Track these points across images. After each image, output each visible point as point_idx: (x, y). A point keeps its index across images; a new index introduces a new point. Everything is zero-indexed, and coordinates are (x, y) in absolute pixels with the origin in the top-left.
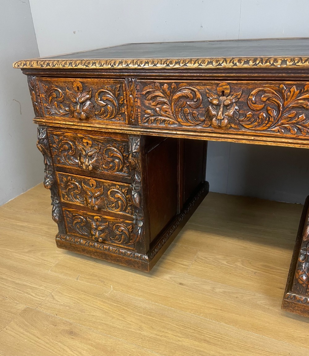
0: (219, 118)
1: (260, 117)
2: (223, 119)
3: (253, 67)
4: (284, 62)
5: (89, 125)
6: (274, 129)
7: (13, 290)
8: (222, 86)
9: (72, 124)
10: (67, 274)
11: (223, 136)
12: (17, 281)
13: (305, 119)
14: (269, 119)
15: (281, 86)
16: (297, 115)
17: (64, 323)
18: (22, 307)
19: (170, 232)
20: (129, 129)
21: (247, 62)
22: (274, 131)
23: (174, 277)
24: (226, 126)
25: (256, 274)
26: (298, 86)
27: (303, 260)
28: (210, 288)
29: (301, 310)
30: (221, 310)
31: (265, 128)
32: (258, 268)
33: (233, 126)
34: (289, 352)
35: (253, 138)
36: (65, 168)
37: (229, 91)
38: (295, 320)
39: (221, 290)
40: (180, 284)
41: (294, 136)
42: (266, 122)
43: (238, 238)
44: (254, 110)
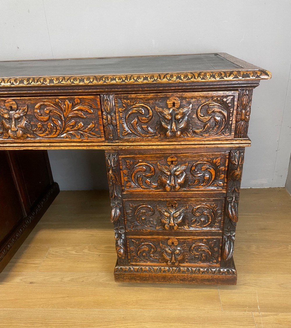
0: (13, 130)
1: (49, 127)
2: (17, 130)
3: (28, 85)
4: (51, 81)
8: (8, 102)
11: (23, 145)
13: (84, 126)
14: (56, 128)
15: (57, 100)
16: (76, 123)
21: (22, 81)
22: (63, 137)
23: (25, 278)
24: (22, 136)
25: (100, 256)
26: (70, 100)
27: (117, 238)
28: (59, 280)
29: (128, 278)
30: (68, 297)
31: (55, 136)
32: (102, 250)
33: (29, 135)
34: (123, 316)
35: (48, 144)
37: (16, 106)
38: (129, 288)
39: (69, 279)
40: (31, 283)
41: (80, 140)
42: (55, 130)
43: (86, 227)
44: (42, 121)
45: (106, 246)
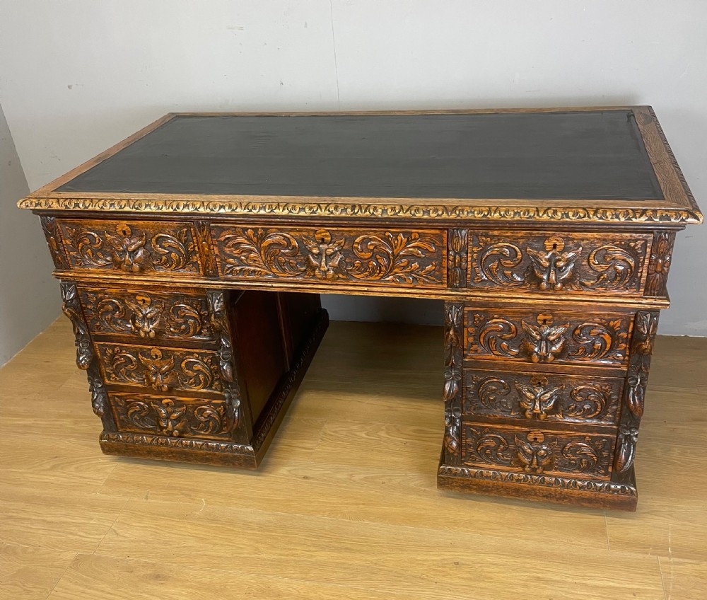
0: (323, 269)
1: (370, 266)
2: (328, 270)
3: (352, 216)
4: (384, 211)
5: (145, 279)
6: (387, 279)
7: (46, 533)
8: (321, 233)
9: (118, 277)
10: (128, 493)
11: (331, 287)
12: (49, 519)
13: (419, 268)
14: (380, 268)
15: (387, 234)
16: (409, 264)
17: (143, 566)
18: (71, 555)
19: (279, 403)
20: (205, 282)
21: (344, 210)
22: (388, 281)
23: (295, 469)
24: (333, 277)
25: (407, 445)
26: (404, 233)
27: (449, 424)
28: (346, 477)
29: (460, 486)
30: (363, 504)
31: (378, 278)
32: (409, 435)
33: (341, 276)
34: (450, 541)
35: (366, 289)
36: (111, 336)
37: (329, 239)
38: (457, 500)
39: (362, 476)
40: (305, 478)
41: (411, 286)
42: (378, 272)
43: (378, 393)
44: (361, 259)
45: (416, 428)
